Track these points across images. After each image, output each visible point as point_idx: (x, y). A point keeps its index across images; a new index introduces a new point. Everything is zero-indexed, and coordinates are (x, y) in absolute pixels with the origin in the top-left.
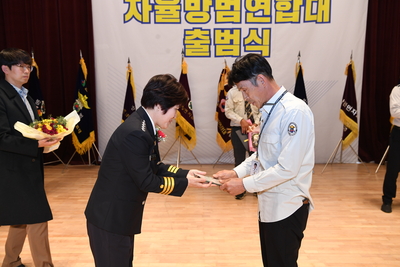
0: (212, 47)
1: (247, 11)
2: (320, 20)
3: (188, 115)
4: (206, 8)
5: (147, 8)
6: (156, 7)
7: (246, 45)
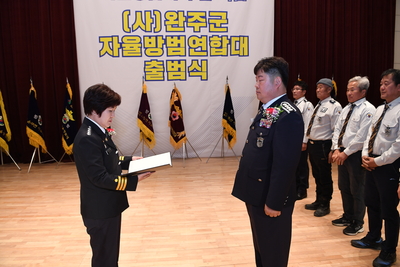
0: (166, 73)
1: (190, 48)
2: (241, 54)
3: (149, 124)
4: (160, 45)
5: (116, 46)
6: (123, 45)
7: (190, 72)
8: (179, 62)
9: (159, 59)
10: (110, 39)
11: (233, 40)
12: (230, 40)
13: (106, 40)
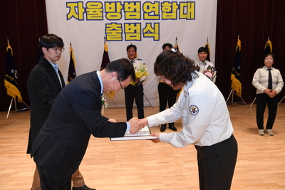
0: (123, 34)
1: (144, 12)
2: (189, 18)
4: (119, 10)
5: (81, 10)
6: (87, 10)
7: (145, 33)
8: (135, 24)
9: (118, 22)
10: (76, 5)
11: (182, 5)
12: (179, 6)
13: (73, 6)
